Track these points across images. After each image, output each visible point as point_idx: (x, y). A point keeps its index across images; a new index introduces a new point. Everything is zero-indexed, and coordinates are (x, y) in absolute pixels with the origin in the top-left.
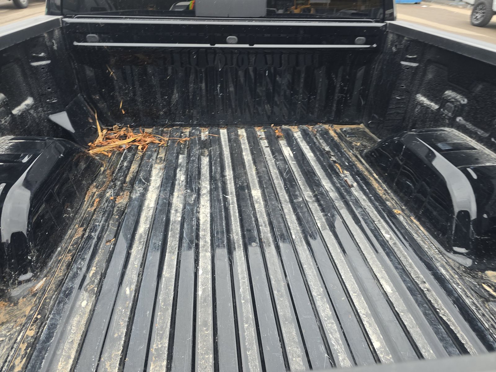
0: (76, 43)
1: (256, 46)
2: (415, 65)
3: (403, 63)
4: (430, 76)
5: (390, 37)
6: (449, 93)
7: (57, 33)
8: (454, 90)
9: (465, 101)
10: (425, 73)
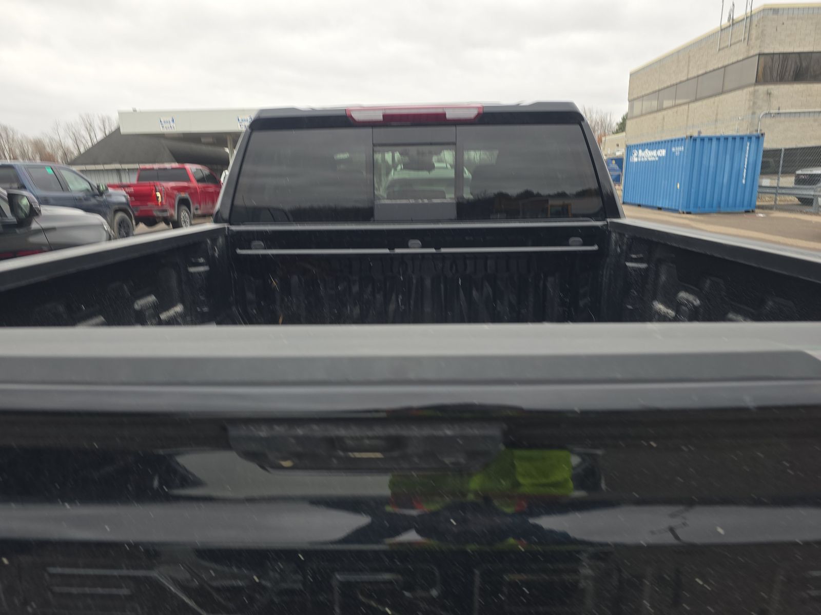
0: (239, 251)
1: (443, 250)
2: (643, 266)
3: (629, 264)
4: (663, 278)
5: (614, 236)
6: (683, 295)
7: (221, 240)
8: (687, 290)
9: (697, 302)
10: (657, 275)
